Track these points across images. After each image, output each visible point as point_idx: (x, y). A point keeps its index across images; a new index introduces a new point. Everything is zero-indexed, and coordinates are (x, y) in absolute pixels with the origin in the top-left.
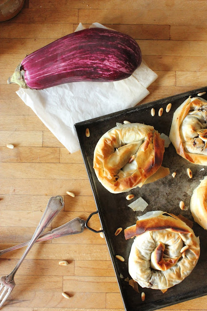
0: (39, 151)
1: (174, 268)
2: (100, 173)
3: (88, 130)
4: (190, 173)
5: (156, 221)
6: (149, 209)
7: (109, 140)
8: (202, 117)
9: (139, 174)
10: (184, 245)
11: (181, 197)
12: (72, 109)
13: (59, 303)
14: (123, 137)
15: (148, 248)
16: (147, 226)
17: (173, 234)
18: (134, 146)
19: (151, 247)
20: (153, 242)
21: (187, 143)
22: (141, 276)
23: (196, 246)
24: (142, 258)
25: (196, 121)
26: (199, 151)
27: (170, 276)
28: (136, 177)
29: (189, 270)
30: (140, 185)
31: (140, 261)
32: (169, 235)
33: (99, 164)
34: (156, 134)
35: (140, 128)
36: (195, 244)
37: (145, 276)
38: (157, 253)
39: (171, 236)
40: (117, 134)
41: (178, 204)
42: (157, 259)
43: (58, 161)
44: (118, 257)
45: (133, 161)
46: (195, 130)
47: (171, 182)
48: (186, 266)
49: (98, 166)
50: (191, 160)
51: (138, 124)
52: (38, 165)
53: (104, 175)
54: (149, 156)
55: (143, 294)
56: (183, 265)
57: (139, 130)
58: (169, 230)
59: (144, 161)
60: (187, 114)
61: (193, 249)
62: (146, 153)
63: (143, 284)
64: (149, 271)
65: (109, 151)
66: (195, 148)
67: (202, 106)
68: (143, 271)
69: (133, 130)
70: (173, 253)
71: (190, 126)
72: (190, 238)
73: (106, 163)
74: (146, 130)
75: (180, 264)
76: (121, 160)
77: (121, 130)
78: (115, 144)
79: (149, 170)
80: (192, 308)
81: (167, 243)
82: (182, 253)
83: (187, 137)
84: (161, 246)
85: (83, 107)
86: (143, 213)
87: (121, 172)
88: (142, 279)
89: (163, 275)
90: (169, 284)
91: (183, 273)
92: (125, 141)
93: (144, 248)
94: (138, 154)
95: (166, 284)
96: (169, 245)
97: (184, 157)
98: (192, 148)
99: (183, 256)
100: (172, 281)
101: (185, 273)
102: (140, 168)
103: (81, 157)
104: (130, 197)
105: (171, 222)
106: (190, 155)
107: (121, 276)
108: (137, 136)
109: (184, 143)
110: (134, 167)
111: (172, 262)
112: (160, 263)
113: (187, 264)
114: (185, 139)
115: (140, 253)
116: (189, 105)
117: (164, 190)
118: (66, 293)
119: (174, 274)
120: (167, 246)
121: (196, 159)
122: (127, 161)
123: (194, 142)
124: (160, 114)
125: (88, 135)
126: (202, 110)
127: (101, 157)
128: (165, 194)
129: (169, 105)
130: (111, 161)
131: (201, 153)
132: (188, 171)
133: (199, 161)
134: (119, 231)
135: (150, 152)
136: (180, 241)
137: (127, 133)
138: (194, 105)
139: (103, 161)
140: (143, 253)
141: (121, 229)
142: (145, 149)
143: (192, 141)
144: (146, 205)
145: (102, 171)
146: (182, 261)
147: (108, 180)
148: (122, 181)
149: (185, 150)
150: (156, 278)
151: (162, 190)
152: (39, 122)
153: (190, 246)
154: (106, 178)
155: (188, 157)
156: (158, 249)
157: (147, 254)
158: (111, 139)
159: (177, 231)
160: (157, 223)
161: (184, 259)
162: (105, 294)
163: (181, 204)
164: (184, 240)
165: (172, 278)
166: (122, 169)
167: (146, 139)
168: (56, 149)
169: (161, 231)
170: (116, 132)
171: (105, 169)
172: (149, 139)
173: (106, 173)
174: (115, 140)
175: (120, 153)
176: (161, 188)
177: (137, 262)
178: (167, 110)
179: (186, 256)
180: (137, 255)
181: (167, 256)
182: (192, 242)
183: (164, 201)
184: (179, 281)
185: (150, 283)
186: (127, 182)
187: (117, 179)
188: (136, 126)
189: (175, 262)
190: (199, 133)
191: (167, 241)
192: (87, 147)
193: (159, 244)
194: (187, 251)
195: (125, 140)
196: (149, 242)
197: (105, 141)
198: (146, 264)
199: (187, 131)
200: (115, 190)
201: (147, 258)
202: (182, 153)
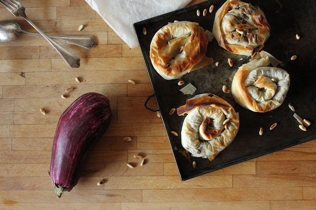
0: (104, 48)
1: (218, 138)
2: (155, 62)
3: (145, 29)
4: (231, 62)
5: (202, 99)
6: (197, 93)
7: (162, 34)
8: (239, 14)
9: (187, 61)
10: (226, 118)
11: (224, 82)
12: (131, 11)
13: (125, 172)
14: (173, 32)
15: (196, 121)
16: (195, 103)
17: (216, 110)
18: (183, 39)
19: (199, 120)
20: (200, 116)
21: (227, 36)
22: (191, 145)
23: (236, 120)
24: (191, 130)
25: (233, 17)
26: (236, 42)
27: (215, 144)
28: (184, 64)
29: (231, 139)
30: (189, 71)
31: (190, 132)
32: (213, 110)
33: (154, 54)
34: (201, 29)
35: (187, 24)
36: (235, 117)
37: (195, 144)
38: (204, 125)
39: (215, 110)
40: (168, 30)
41: (222, 88)
42: (204, 130)
43: (120, 55)
44: (173, 132)
45: (182, 51)
46: (232, 25)
47: (215, 70)
48: (228, 136)
49: (153, 55)
50: (231, 50)
51: (186, 21)
52: (104, 59)
53: (159, 62)
54: (195, 47)
55: (194, 163)
56: (225, 134)
57: (186, 26)
58: (213, 106)
59: (191, 51)
60: (227, 12)
61: (233, 122)
62: (192, 44)
63: (193, 151)
64: (198, 141)
65: (162, 43)
66: (233, 40)
67: (238, 6)
68: (192, 140)
69: (181, 26)
70: (217, 125)
71: (228, 22)
72: (230, 112)
73: (160, 53)
74: (192, 25)
75: (223, 135)
76: (172, 49)
77: (172, 26)
78: (167, 38)
79: (195, 58)
80: (235, 173)
81: (211, 117)
82: (225, 125)
83: (226, 31)
84: (207, 119)
85: (141, 10)
86: (192, 96)
87: (173, 60)
88: (192, 147)
89: (209, 143)
90: (215, 151)
91: (226, 141)
92: (175, 36)
93: (193, 121)
94: (186, 45)
95: (212, 150)
96: (213, 119)
97: (225, 48)
98: (230, 39)
99: (226, 127)
100: (217, 148)
101: (227, 141)
102: (188, 56)
103: (139, 52)
104: (181, 83)
105: (215, 100)
106: (229, 46)
107: (176, 148)
108: (185, 30)
109: (224, 36)
110: (183, 55)
111: (216, 132)
112: (207, 132)
113: (228, 134)
114: (225, 33)
115: (190, 125)
116: (227, 5)
117: (210, 77)
118: (130, 164)
119: (218, 142)
120: (212, 120)
121: (234, 49)
122: (177, 51)
123: (232, 35)
124: (204, 15)
125: (145, 33)
126: (238, 9)
127: (156, 48)
128: (210, 80)
129: (212, 6)
130: (164, 52)
131: (238, 44)
132: (229, 60)
133: (237, 51)
134: (172, 111)
135: (196, 44)
136: (222, 114)
137: (177, 28)
138: (232, 5)
139: (157, 51)
140: (192, 126)
141: (174, 109)
142: (192, 41)
143: (231, 34)
144: (194, 89)
145: (157, 59)
146: (225, 131)
147: (162, 66)
148: (173, 67)
149: (225, 42)
150: (204, 146)
151: (208, 77)
152: (105, 24)
153: (230, 120)
154: (160, 65)
155: (228, 47)
156: (204, 122)
157: (195, 126)
158: (163, 33)
159: (220, 107)
160: (203, 101)
161: (226, 130)
162: (162, 164)
163: (224, 88)
164: (226, 114)
165: (217, 145)
166: (173, 58)
167: (192, 32)
168: (119, 46)
169: (206, 107)
170: (167, 28)
171: (159, 58)
172: (195, 32)
173: (160, 61)
174: (167, 34)
175: (171, 45)
176: (207, 76)
177: (187, 133)
178: (210, 11)
179: (227, 128)
180: (188, 127)
181: (212, 128)
182: (232, 115)
183: (209, 86)
184: (222, 148)
185: (199, 150)
186: (177, 68)
187: (169, 66)
188: (184, 23)
189: (219, 132)
190: (236, 27)
191: (212, 115)
192: (144, 43)
193: (205, 117)
194: (228, 124)
195: (175, 34)
196: (197, 116)
197: (159, 36)
198: (195, 135)
199: (226, 26)
200: (168, 75)
201: (197, 131)
202: (223, 45)
